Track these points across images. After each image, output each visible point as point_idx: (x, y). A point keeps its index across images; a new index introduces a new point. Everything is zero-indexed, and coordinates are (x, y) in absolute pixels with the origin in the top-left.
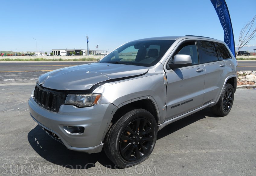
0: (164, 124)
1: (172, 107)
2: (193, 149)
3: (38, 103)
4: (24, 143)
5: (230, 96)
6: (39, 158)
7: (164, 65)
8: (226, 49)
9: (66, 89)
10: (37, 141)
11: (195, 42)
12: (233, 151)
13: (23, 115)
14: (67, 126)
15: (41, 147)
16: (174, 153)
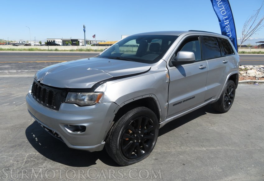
0: (165, 122)
1: (174, 104)
2: (194, 146)
3: (36, 100)
4: (22, 140)
5: (232, 93)
6: (39, 155)
7: (166, 62)
8: (229, 43)
9: (67, 87)
10: (35, 137)
11: (199, 38)
12: (233, 149)
13: (19, 110)
14: (67, 125)
15: (40, 144)
16: (174, 150)
